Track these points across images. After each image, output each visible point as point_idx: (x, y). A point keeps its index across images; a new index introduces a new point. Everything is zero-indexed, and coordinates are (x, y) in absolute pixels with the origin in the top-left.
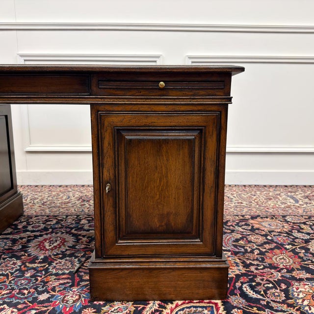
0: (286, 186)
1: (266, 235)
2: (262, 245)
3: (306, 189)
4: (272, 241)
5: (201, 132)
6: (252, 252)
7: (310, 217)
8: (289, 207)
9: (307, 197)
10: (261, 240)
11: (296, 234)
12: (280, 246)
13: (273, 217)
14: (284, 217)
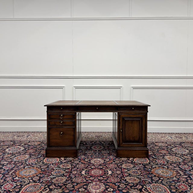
0: (169, 133)
1: (160, 147)
2: (158, 149)
3: (176, 134)
4: (161, 148)
5: (142, 118)
6: (155, 150)
7: (175, 143)
8: (169, 140)
9: (176, 137)
10: (158, 148)
11: (169, 147)
12: (163, 149)
13: (163, 142)
14: (166, 142)
